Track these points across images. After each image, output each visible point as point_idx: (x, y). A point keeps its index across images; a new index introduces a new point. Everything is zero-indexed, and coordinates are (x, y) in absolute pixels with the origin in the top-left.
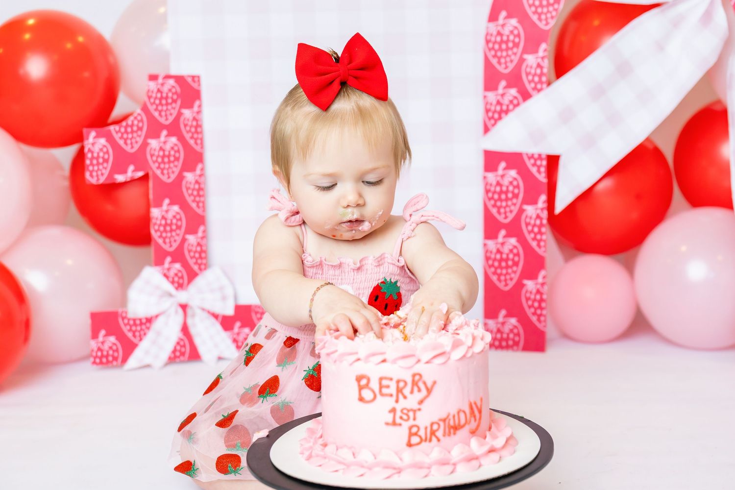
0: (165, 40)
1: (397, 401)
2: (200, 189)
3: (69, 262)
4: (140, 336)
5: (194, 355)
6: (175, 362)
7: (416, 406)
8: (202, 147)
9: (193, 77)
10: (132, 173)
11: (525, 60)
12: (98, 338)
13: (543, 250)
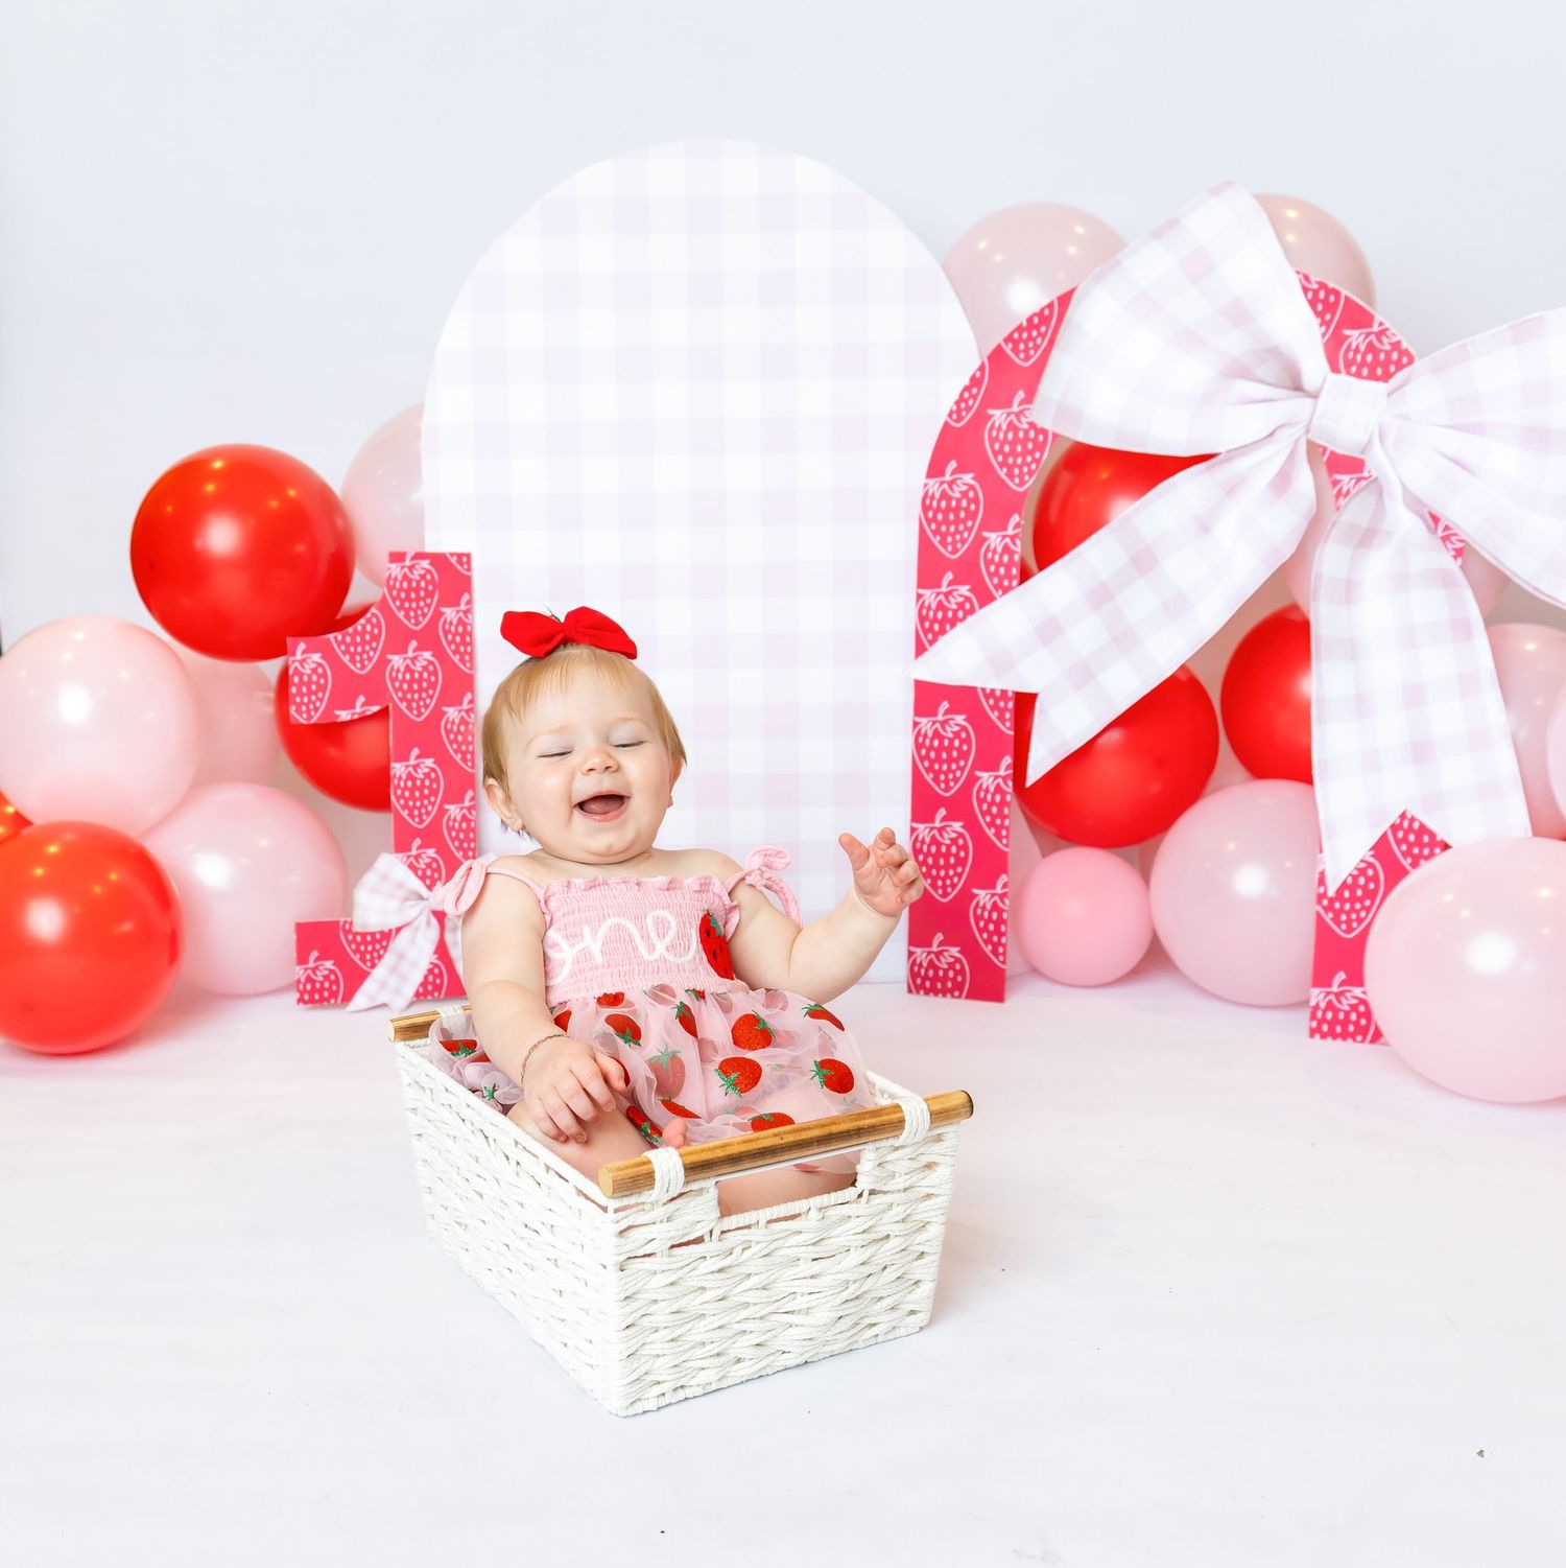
2: (468, 732)
3: (264, 842)
4: (372, 959)
5: (456, 990)
6: (426, 1000)
8: (471, 668)
9: (460, 556)
10: (360, 707)
11: (986, 539)
12: (307, 962)
13: (1004, 841)
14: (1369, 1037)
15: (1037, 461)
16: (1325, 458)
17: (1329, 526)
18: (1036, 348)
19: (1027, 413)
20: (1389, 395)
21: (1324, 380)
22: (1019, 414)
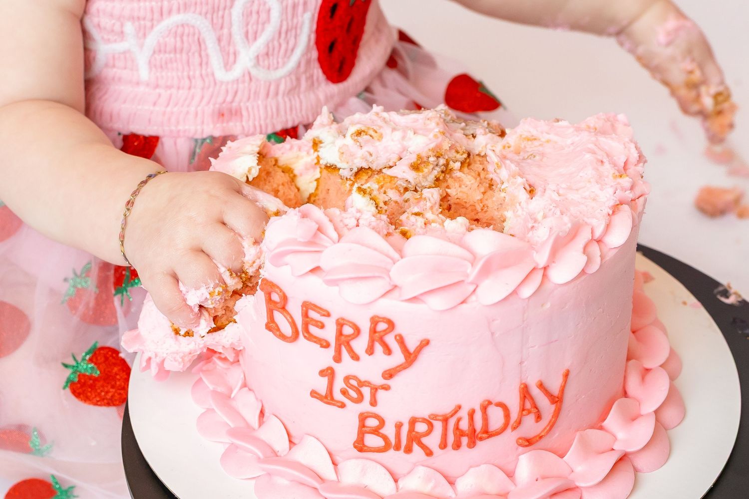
1: (338, 359)
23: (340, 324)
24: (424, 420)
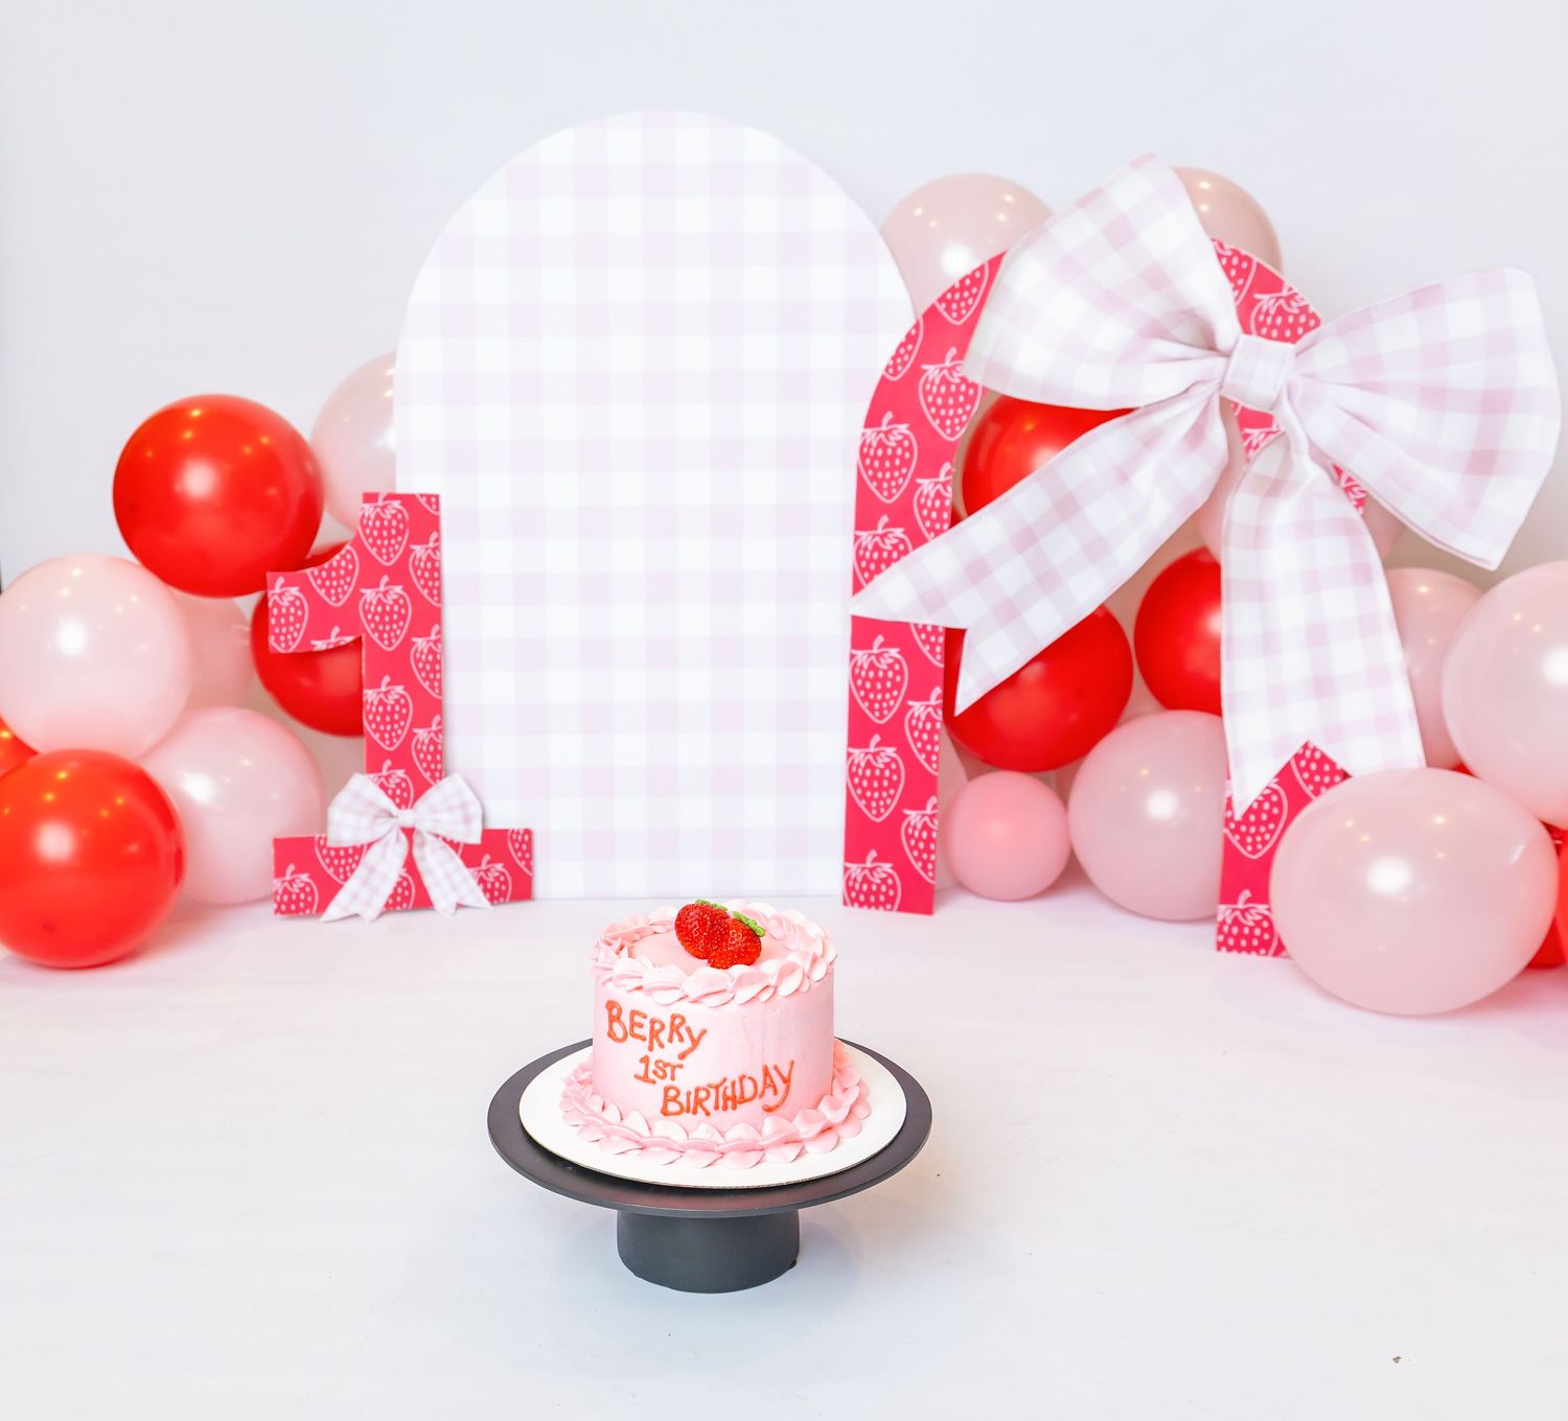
0: (391, 438)
1: (651, 1048)
2: (436, 661)
3: (246, 762)
4: (345, 873)
5: (423, 901)
6: (395, 910)
7: (678, 1062)
8: (439, 601)
9: (429, 497)
10: (335, 637)
11: (919, 485)
12: (284, 875)
13: (935, 766)
14: (1272, 950)
15: (968, 413)
16: (1237, 414)
17: (1240, 476)
18: (968, 307)
19: (958, 368)
20: (1298, 355)
21: (1237, 341)
22: (951, 370)
23: (653, 1022)
24: (704, 1089)
